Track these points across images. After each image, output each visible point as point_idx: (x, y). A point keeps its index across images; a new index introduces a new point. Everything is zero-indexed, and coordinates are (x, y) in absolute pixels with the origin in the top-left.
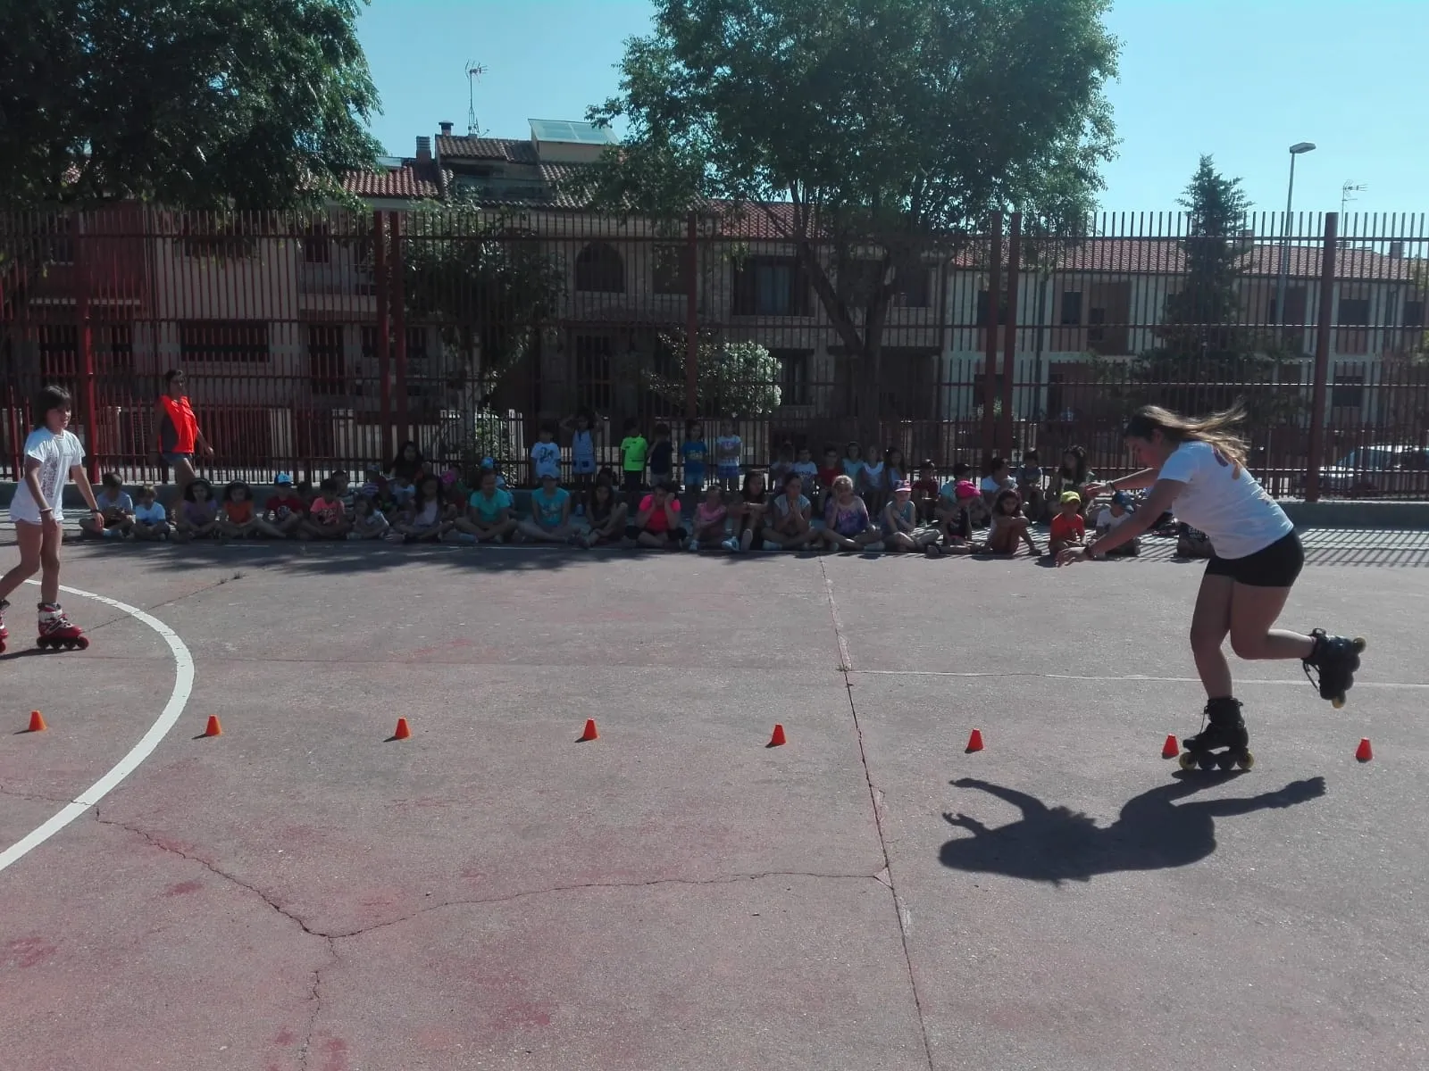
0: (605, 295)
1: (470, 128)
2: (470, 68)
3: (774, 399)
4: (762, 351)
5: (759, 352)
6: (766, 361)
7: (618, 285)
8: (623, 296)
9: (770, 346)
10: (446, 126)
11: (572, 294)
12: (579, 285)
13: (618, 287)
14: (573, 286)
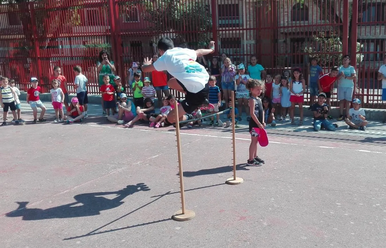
8: (306, 22)
11: (289, 23)
12: (293, 19)
13: (307, 19)
14: (290, 20)
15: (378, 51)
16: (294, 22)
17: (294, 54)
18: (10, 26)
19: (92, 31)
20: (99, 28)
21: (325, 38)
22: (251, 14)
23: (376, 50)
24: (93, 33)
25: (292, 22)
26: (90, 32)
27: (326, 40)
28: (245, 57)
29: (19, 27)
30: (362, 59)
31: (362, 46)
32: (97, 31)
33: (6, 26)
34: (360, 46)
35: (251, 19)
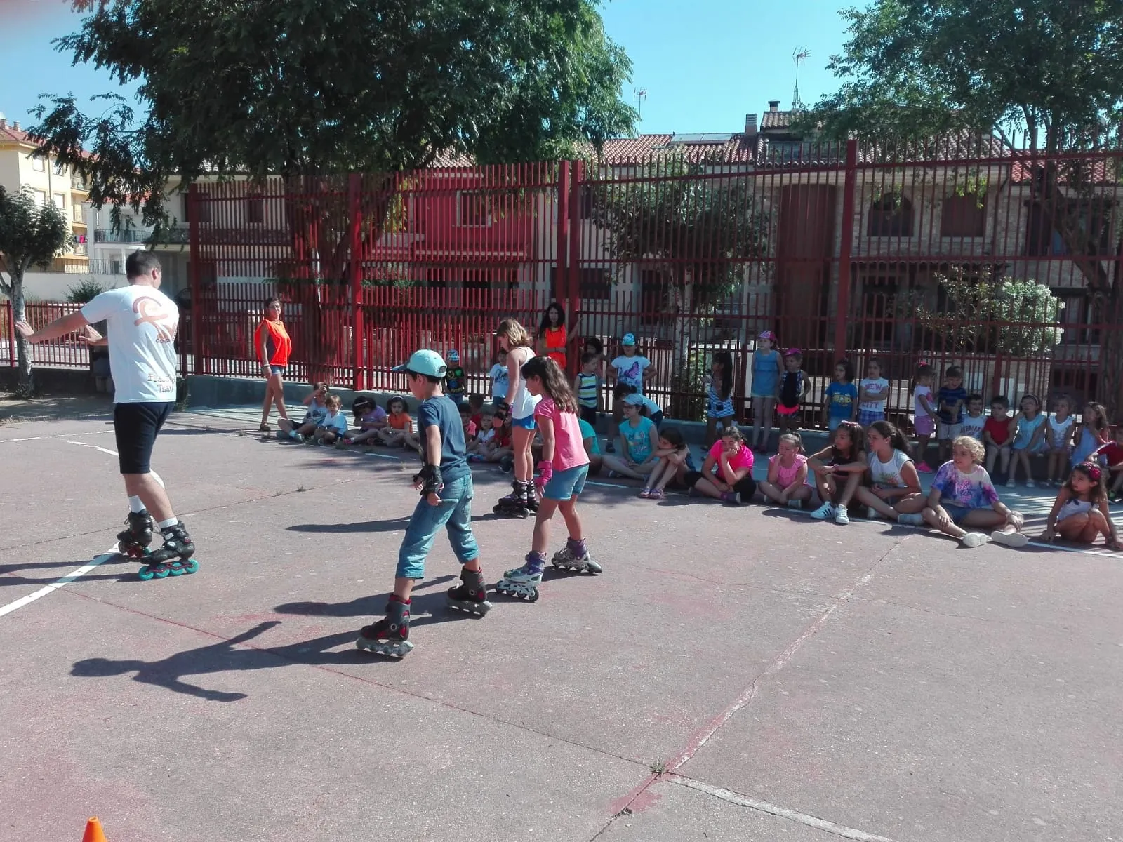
0: (894, 239)
1: (793, 104)
2: (797, 53)
3: (1055, 339)
4: (1044, 291)
5: (1040, 292)
6: (1047, 299)
7: (904, 227)
8: (905, 239)
9: (1055, 283)
10: (774, 104)
11: (863, 239)
13: (908, 232)
14: (864, 232)
15: (1089, 321)
16: (874, 239)
17: (878, 320)
21: (963, 280)
23: (1085, 321)
25: (870, 239)
27: (969, 286)
28: (744, 321)
30: (1059, 339)
31: (1062, 305)
34: (1057, 304)
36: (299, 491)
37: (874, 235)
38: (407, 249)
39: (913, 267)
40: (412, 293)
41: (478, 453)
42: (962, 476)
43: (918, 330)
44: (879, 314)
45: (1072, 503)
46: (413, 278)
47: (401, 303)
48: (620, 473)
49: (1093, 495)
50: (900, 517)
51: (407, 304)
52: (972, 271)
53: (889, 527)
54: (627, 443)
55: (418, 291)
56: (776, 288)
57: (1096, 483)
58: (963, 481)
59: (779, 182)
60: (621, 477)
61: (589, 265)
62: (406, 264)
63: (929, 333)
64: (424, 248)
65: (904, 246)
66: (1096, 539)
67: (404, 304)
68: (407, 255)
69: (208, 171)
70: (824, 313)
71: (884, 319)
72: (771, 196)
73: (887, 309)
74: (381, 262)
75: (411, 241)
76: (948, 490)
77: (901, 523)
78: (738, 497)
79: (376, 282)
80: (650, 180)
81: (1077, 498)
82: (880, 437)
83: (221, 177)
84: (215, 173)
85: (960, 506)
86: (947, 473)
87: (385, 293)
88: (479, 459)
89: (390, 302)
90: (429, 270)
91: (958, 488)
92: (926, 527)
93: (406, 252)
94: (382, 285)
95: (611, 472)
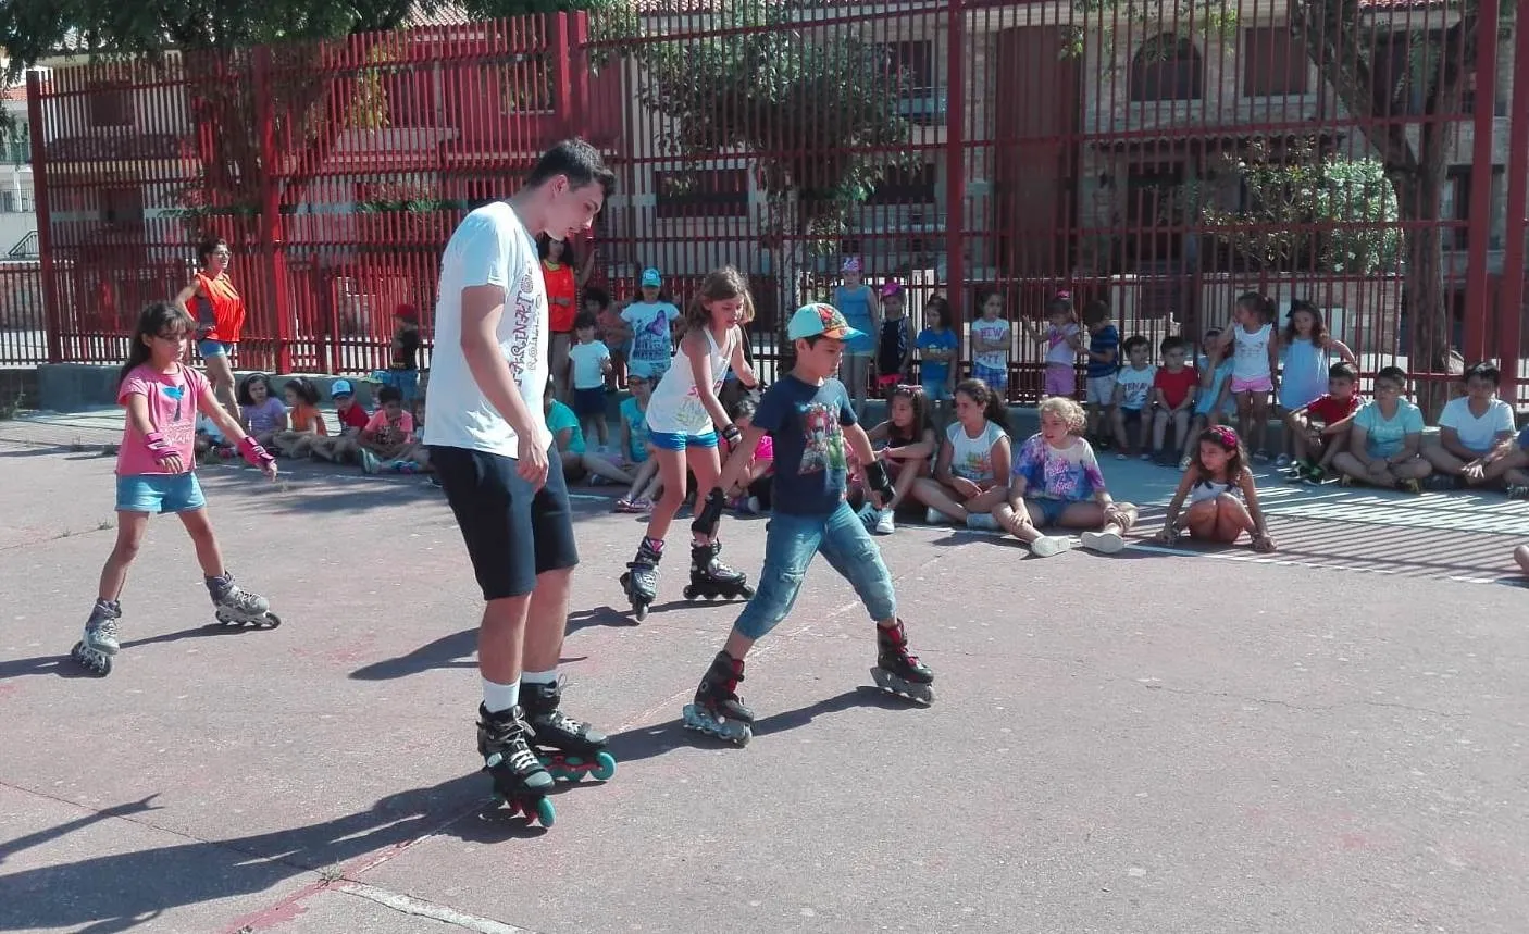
0: (1167, 104)
7: (1191, 87)
8: (1196, 103)
11: (1124, 106)
12: (1135, 94)
13: (1199, 92)
14: (1120, 97)
16: (1136, 105)
17: (1146, 230)
18: (96, 130)
19: (389, 148)
20: (414, 133)
21: (1271, 162)
22: (977, 75)
24: (400, 153)
25: (1129, 105)
26: (381, 149)
27: (1276, 171)
29: (128, 132)
32: (423, 147)
33: (83, 130)
35: (977, 98)
36: (102, 528)
37: (1135, 98)
38: (434, 152)
39: (1195, 145)
40: (437, 221)
41: (411, 460)
42: (1055, 453)
43: (1208, 242)
44: (1147, 221)
45: (1203, 487)
46: (437, 196)
47: (420, 235)
48: (608, 478)
49: (1231, 471)
50: (969, 519)
51: (429, 236)
52: (1282, 149)
53: (950, 532)
54: (630, 431)
55: (445, 217)
56: (997, 188)
57: (1233, 453)
58: (1056, 461)
59: (998, 24)
60: (608, 484)
61: (663, 166)
62: (434, 174)
63: (1224, 248)
64: (460, 150)
65: (1181, 114)
66: (1239, 538)
67: (425, 239)
68: (435, 162)
69: (72, 48)
70: (1073, 223)
71: (1153, 229)
72: (986, 46)
73: (1158, 212)
74: (387, 173)
75: (439, 139)
76: (1035, 474)
77: (971, 528)
78: (752, 503)
79: (381, 206)
80: (723, 32)
81: (1211, 478)
82: (974, 405)
83: (94, 58)
84: (83, 51)
85: (1054, 497)
86: (1032, 451)
87: (394, 222)
88: (410, 468)
89: (403, 236)
90: (471, 184)
91: (1050, 471)
92: (998, 533)
93: (432, 158)
94: (390, 209)
95: (595, 477)
